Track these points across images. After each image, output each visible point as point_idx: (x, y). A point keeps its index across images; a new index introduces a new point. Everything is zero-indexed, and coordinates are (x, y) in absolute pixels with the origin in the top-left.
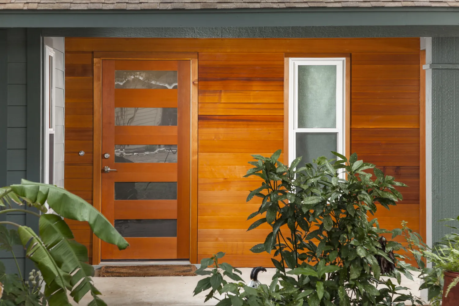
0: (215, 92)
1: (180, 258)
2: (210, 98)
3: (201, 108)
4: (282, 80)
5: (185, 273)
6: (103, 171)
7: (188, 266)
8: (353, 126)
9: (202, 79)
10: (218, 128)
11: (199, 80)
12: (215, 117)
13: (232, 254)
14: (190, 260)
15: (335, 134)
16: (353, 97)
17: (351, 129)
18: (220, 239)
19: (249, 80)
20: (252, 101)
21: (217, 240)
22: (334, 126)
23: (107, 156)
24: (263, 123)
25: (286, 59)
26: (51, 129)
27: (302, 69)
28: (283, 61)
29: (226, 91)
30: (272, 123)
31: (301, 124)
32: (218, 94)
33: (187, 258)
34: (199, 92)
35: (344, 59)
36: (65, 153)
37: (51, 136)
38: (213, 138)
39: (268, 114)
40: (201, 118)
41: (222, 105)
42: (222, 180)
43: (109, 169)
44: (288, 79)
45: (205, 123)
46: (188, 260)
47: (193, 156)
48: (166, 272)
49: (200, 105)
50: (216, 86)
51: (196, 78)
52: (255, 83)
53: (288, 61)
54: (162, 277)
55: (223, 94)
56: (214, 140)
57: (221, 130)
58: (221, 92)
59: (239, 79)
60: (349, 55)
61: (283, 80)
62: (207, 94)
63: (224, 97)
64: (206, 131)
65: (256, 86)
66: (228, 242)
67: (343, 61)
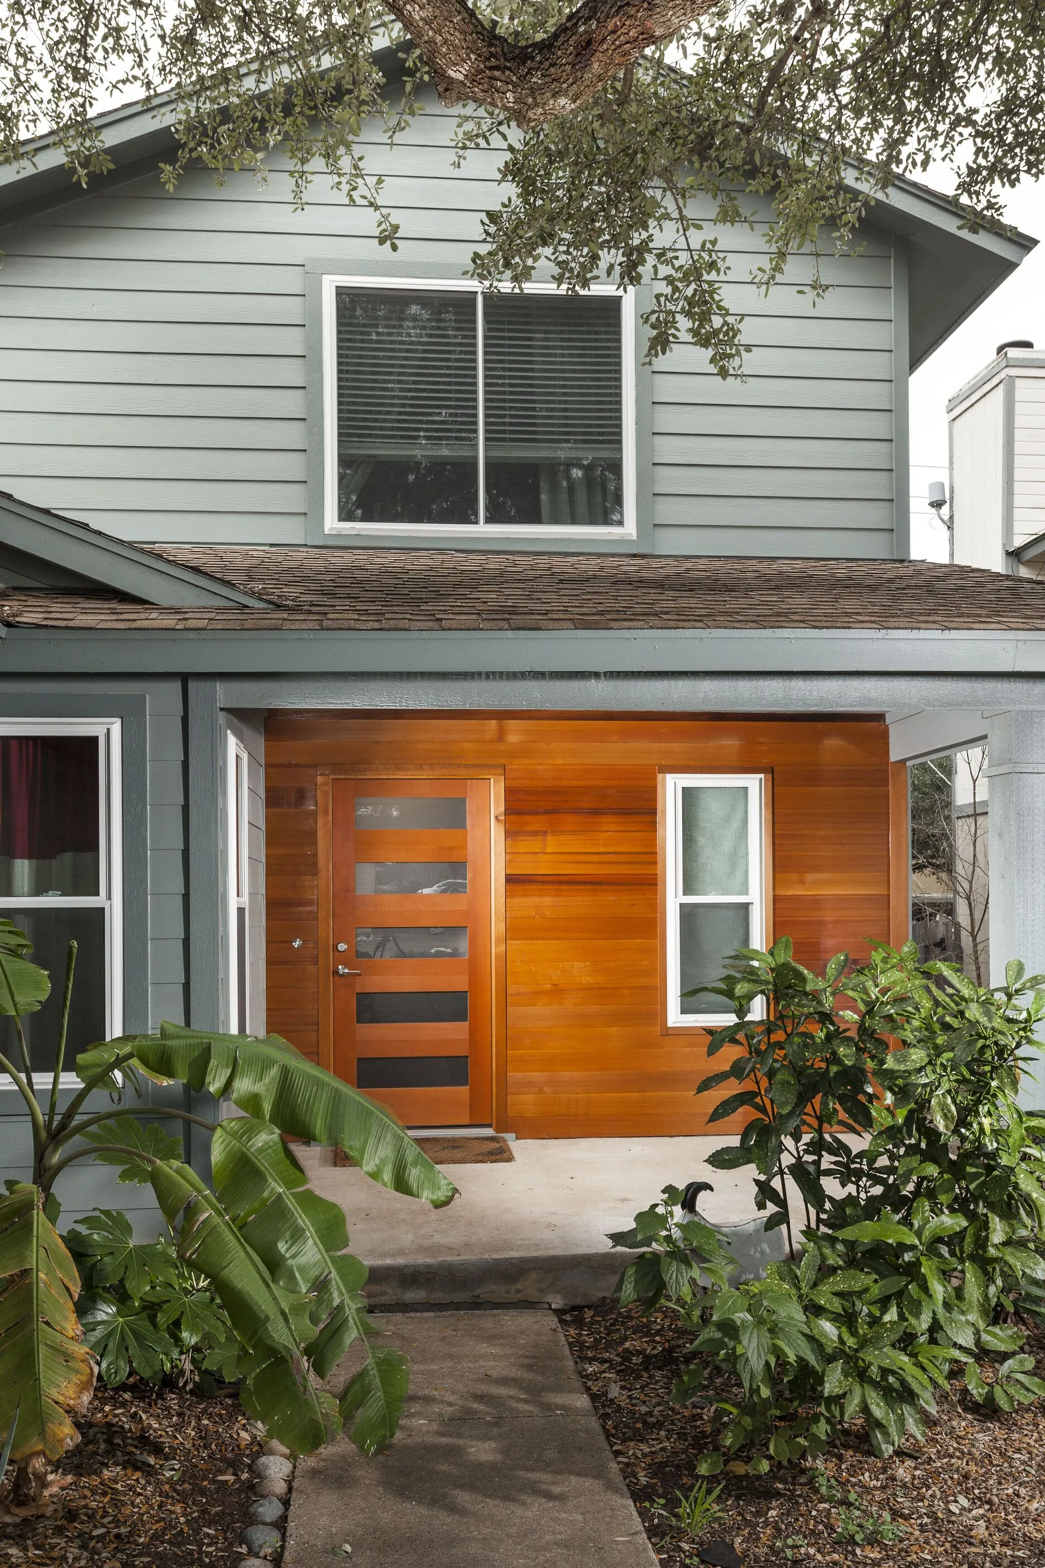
0: (535, 833)
1: (474, 1123)
2: (525, 845)
3: (510, 861)
4: (653, 812)
5: (493, 1158)
6: (336, 972)
7: (492, 1139)
8: (779, 892)
9: (511, 810)
10: (541, 896)
11: (508, 812)
12: (534, 878)
13: (568, 1115)
14: (494, 1125)
15: (746, 907)
16: (777, 842)
17: (774, 896)
18: (546, 1089)
19: (596, 812)
20: (601, 850)
21: (541, 1091)
22: (746, 892)
23: (342, 947)
24: (619, 888)
25: (660, 776)
26: (241, 899)
27: (689, 794)
28: (655, 779)
29: (554, 832)
30: (638, 887)
31: (688, 889)
32: (540, 838)
33: (489, 1122)
34: (509, 834)
35: (762, 776)
36: (268, 942)
37: (241, 911)
38: (534, 913)
39: (629, 872)
40: (511, 880)
41: (548, 857)
42: (549, 987)
43: (346, 971)
44: (664, 812)
45: (519, 887)
46: (490, 1126)
47: (497, 946)
48: (459, 1154)
49: (508, 857)
50: (537, 823)
51: (502, 809)
52: (606, 819)
53: (664, 780)
54: (451, 1166)
55: (549, 838)
56: (533, 917)
57: (547, 901)
58: (546, 832)
59: (576, 811)
60: (769, 770)
61: (656, 813)
62: (520, 838)
63: (552, 843)
64: (517, 901)
65: (609, 824)
66: (561, 1095)
67: (761, 780)
